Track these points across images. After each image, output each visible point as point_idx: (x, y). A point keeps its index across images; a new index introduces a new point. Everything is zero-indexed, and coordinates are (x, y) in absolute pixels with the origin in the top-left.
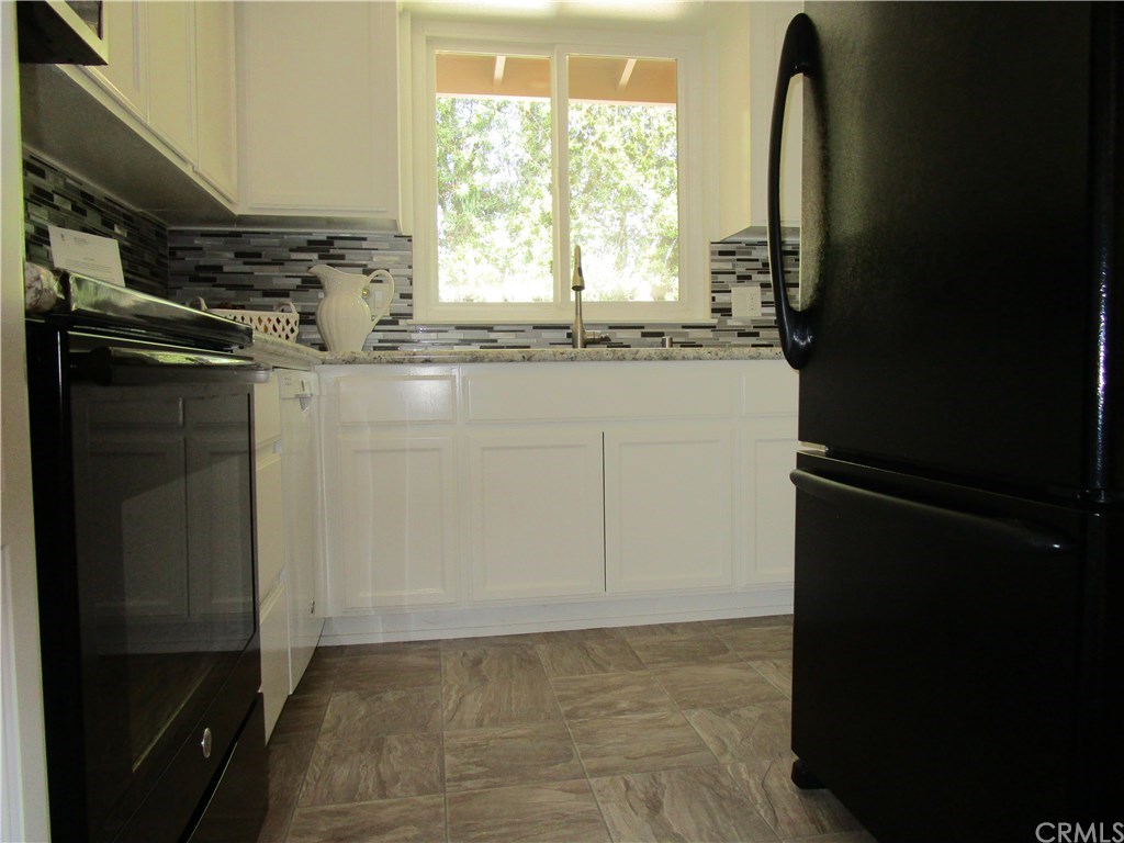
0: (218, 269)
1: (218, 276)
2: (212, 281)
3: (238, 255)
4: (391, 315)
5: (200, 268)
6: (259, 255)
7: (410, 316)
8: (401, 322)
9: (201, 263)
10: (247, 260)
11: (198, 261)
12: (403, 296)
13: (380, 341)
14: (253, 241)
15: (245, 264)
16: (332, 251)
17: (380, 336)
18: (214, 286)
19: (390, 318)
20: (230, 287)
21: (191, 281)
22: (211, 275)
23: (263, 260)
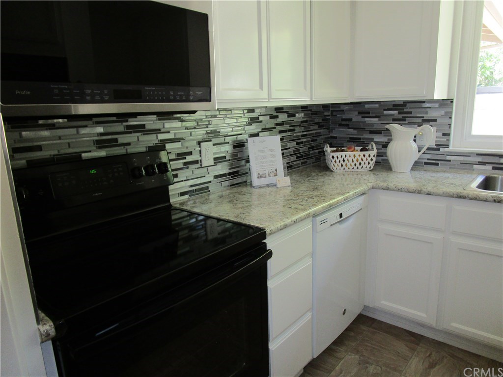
0: (350, 120)
1: (350, 124)
2: (348, 125)
3: (359, 113)
4: (436, 145)
5: (343, 120)
6: (369, 113)
7: (447, 146)
8: (442, 149)
9: (343, 118)
10: (363, 115)
11: (342, 117)
12: (444, 135)
13: (428, 159)
14: (367, 106)
15: (362, 117)
16: (405, 110)
17: (429, 156)
18: (348, 128)
19: (435, 147)
20: (355, 129)
21: (339, 126)
22: (347, 123)
23: (370, 115)
